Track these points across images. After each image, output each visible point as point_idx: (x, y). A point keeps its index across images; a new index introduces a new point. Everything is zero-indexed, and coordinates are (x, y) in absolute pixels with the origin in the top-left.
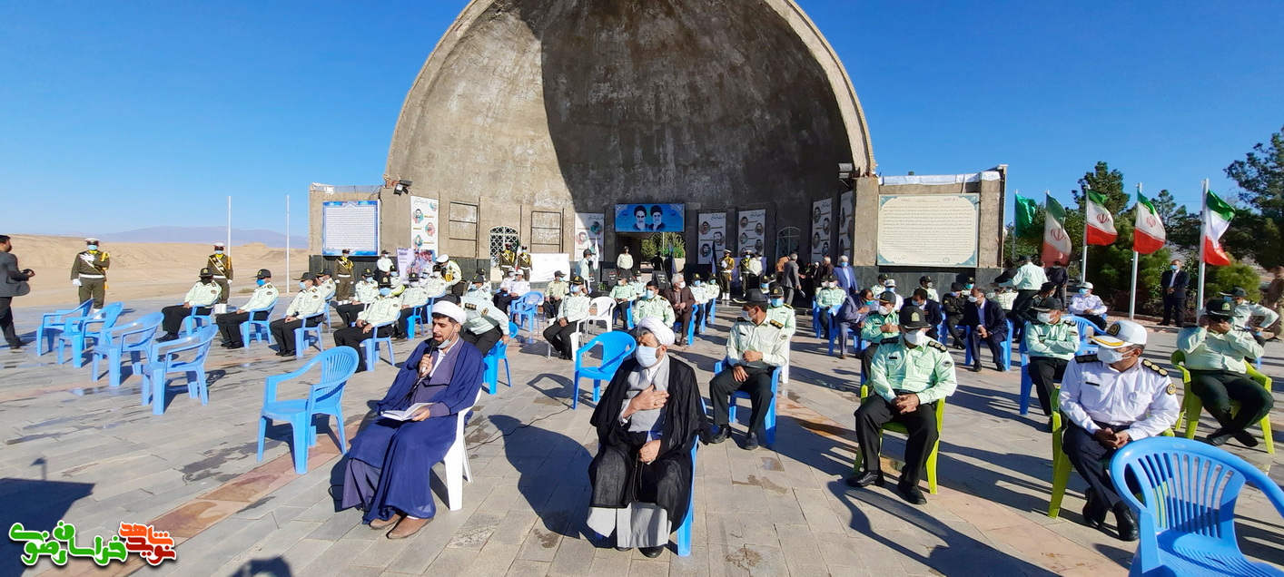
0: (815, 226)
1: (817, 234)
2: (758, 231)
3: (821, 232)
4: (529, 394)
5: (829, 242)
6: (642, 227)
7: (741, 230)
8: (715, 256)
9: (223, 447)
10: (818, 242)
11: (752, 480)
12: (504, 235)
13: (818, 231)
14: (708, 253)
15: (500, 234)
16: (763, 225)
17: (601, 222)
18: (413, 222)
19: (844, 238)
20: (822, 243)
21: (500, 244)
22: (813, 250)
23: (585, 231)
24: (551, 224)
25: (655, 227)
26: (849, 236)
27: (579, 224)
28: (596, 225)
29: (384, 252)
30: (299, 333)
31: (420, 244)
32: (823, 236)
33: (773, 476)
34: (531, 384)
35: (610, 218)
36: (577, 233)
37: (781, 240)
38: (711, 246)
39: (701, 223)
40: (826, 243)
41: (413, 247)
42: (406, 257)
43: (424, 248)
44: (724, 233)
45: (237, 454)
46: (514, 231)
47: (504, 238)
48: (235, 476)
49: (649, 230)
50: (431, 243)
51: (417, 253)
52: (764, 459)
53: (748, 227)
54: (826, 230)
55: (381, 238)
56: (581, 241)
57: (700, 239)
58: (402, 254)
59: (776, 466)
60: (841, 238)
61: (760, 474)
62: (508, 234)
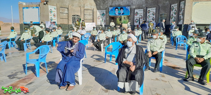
0: (171, 12)
1: (172, 15)
2: (153, 14)
3: (174, 14)
4: (92, 59)
5: (176, 17)
6: (117, 14)
7: (148, 14)
8: (139, 22)
9: (15, 72)
10: (172, 17)
11: (157, 79)
12: (76, 17)
13: (172, 14)
14: (137, 22)
15: (75, 17)
16: (155, 13)
17: (105, 13)
18: (49, 13)
19: (181, 16)
20: (174, 18)
21: (75, 20)
22: (171, 20)
23: (100, 15)
24: (90, 13)
25: (121, 14)
26: (183, 15)
27: (98, 13)
28: (103, 14)
29: (42, 22)
30: (25, 44)
31: (52, 20)
32: (174, 15)
33: (163, 78)
34: (91, 57)
35: (108, 12)
36: (98, 16)
37: (160, 17)
38: (138, 20)
39: (135, 12)
40: (175, 18)
41: (50, 21)
42: (48, 24)
43: (53, 21)
44: (142, 15)
45: (19, 73)
46: (79, 16)
47: (76, 18)
48: (21, 78)
49: (119, 15)
50: (55, 19)
51: (51, 23)
52: (160, 75)
53: (150, 13)
54: (175, 14)
55: (40, 18)
56: (99, 19)
57: (135, 17)
58: (47, 23)
59: (163, 76)
60: (180, 16)
61: (159, 78)
62: (77, 17)
